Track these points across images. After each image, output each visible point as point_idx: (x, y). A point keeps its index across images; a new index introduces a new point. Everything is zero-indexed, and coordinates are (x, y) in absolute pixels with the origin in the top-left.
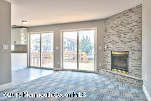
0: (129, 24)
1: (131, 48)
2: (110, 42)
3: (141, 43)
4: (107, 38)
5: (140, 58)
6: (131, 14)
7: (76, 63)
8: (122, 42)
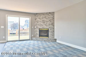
0: (49, 18)
1: (50, 28)
2: (38, 25)
3: (54, 26)
4: (37, 23)
5: (54, 31)
6: (50, 14)
7: (18, 36)
8: (46, 25)
